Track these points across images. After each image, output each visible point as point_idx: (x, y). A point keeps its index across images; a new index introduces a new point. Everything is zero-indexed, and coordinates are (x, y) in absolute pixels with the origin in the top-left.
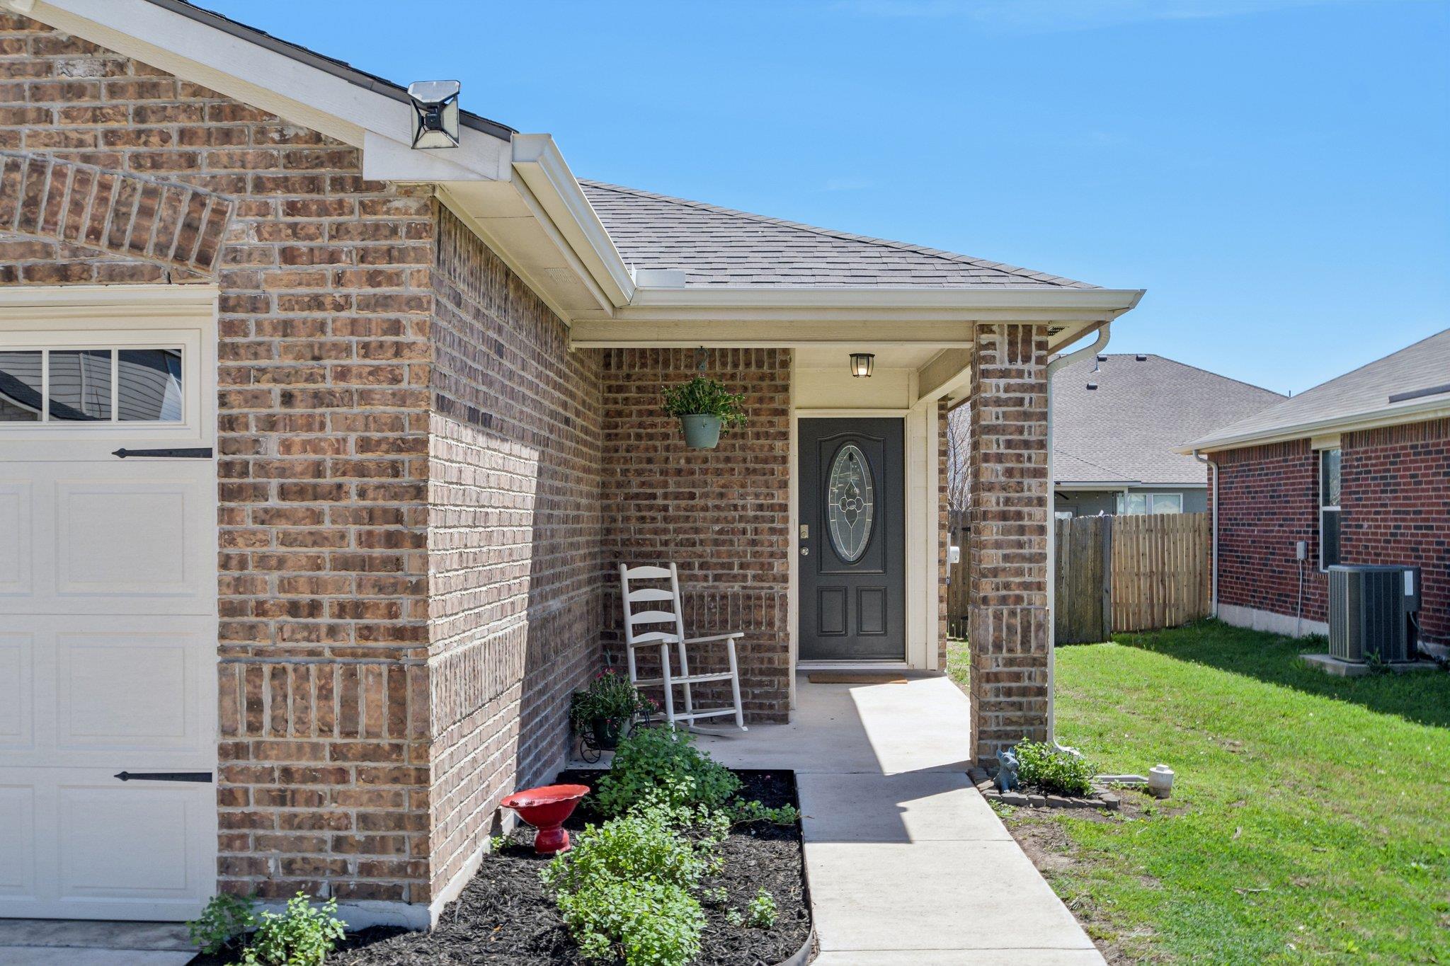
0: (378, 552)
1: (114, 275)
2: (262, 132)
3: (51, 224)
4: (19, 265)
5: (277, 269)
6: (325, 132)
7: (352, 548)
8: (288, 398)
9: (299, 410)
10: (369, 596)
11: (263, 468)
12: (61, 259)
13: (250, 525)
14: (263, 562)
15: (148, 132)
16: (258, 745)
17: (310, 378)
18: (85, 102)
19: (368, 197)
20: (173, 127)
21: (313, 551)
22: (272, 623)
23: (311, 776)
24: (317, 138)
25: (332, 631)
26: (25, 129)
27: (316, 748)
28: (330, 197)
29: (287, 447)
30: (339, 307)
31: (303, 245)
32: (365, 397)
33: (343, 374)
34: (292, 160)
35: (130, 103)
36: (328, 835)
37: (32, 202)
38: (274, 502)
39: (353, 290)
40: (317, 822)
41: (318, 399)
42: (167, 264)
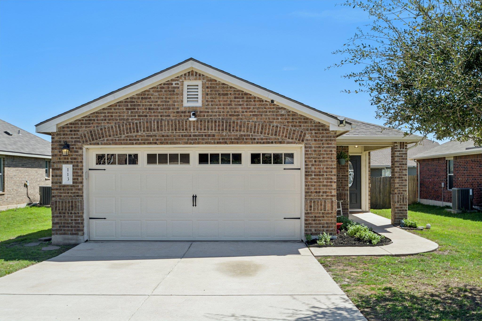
0: (329, 184)
1: (288, 143)
2: (311, 122)
3: (279, 135)
4: (274, 141)
5: (313, 142)
6: (321, 122)
7: (325, 183)
8: (315, 161)
9: (317, 163)
10: (328, 190)
11: (312, 172)
12: (280, 140)
13: (310, 180)
14: (312, 185)
15: (294, 122)
16: (311, 213)
17: (319, 158)
18: (284, 117)
19: (327, 132)
20: (298, 121)
21: (319, 184)
22: (313, 195)
23: (319, 217)
24: (319, 123)
25: (322, 196)
26: (275, 121)
27: (320, 213)
28: (321, 132)
29: (315, 168)
30: (323, 148)
31: (317, 139)
32: (327, 161)
33: (324, 158)
34: (315, 126)
35: (291, 117)
36: (321, 226)
37: (276, 132)
38: (313, 177)
39: (325, 145)
40: (320, 224)
41: (320, 161)
42: (297, 141)
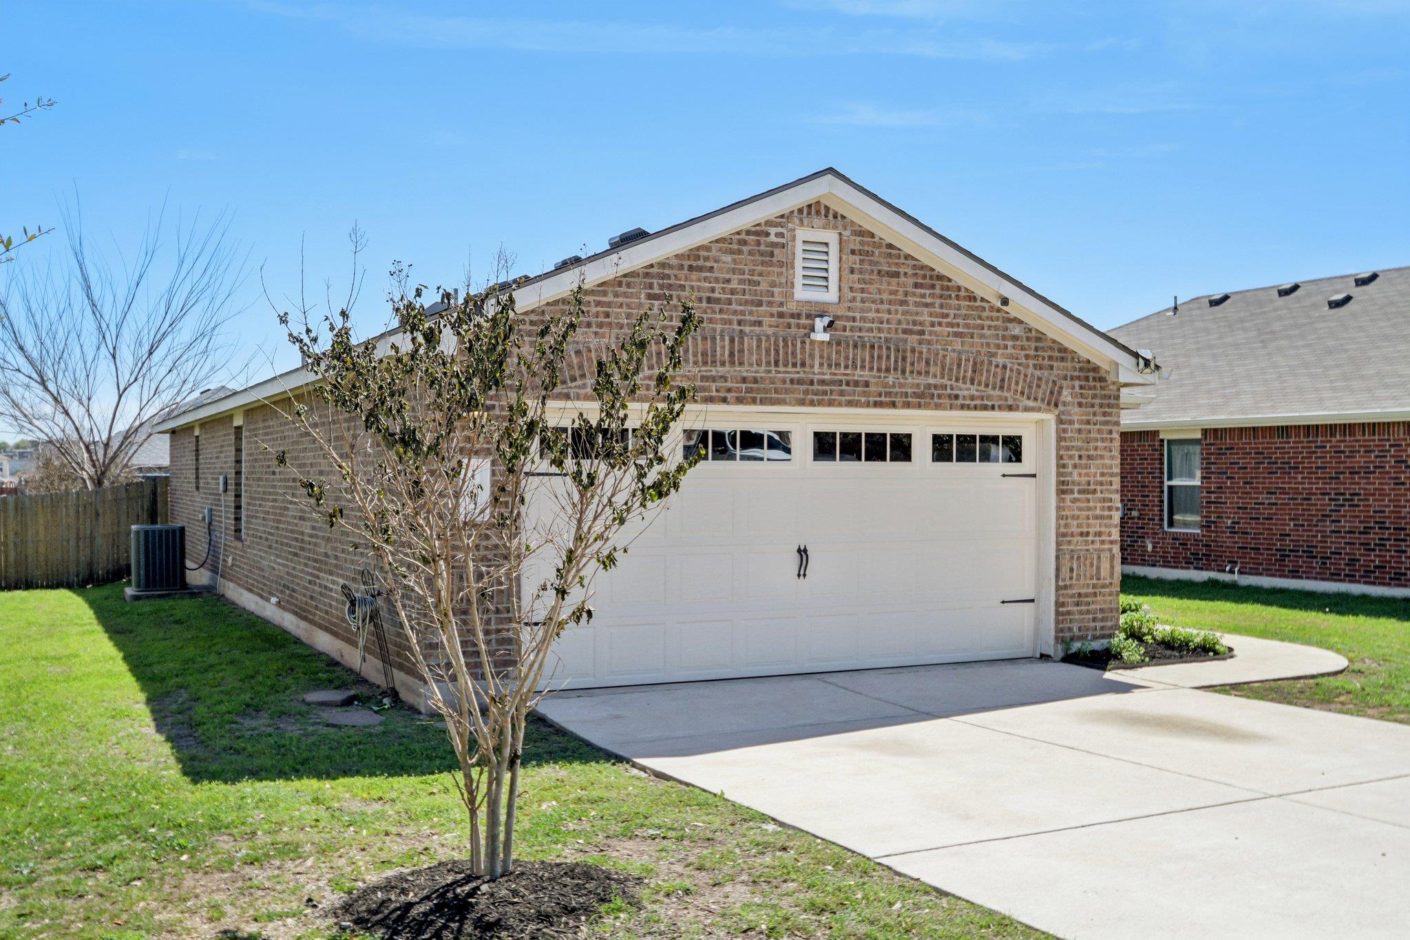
0: (1106, 513)
1: (1027, 409)
2: (1073, 358)
3: (1009, 389)
4: (997, 404)
5: (1077, 409)
6: (1092, 360)
7: (1098, 512)
8: (1080, 457)
9: (1084, 462)
10: (1103, 529)
11: (1073, 483)
12: (1010, 402)
13: (1069, 504)
14: (1073, 517)
15: (1038, 356)
16: (1071, 585)
17: (1087, 450)
18: (1018, 343)
19: (1103, 384)
20: (1046, 354)
21: (1087, 513)
22: (1075, 539)
23: (1087, 595)
24: (1089, 362)
25: (1093, 542)
26: (1000, 352)
27: (1088, 585)
28: (1092, 384)
29: (1080, 475)
30: (1095, 424)
31: (1084, 401)
32: (1102, 457)
33: (1096, 449)
34: (1081, 369)
35: (1033, 345)
36: (1091, 616)
37: (1003, 380)
38: (1076, 495)
39: (1098, 418)
40: (1088, 612)
41: (1089, 457)
42: (1044, 406)
